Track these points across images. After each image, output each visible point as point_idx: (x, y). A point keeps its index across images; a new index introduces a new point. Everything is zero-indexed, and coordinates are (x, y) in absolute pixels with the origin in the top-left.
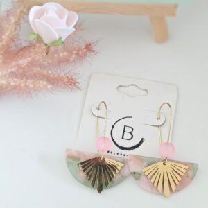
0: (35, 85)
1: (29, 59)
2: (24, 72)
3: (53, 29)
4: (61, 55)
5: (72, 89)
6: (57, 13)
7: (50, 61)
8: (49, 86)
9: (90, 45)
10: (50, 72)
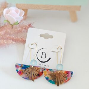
0: (7, 42)
2: (3, 37)
4: (18, 29)
7: (14, 32)
8: (14, 42)
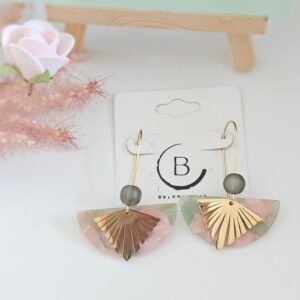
0: (9, 140)
3: (35, 59)
4: (52, 97)
5: (66, 148)
6: (44, 35)
7: (35, 106)
9: (96, 83)
10: (35, 122)
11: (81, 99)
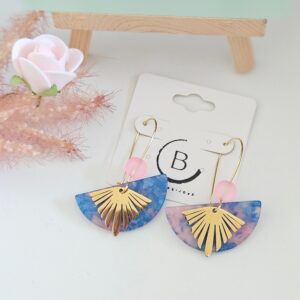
1: (12, 111)
3: (42, 73)
5: (72, 158)
6: (53, 51)
9: (103, 97)
10: (42, 132)
11: (88, 112)
